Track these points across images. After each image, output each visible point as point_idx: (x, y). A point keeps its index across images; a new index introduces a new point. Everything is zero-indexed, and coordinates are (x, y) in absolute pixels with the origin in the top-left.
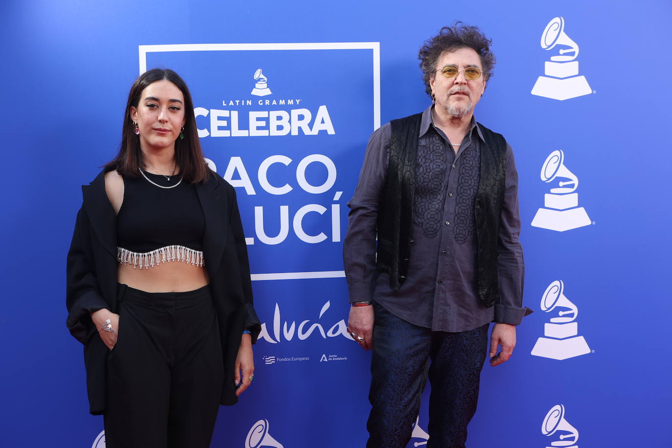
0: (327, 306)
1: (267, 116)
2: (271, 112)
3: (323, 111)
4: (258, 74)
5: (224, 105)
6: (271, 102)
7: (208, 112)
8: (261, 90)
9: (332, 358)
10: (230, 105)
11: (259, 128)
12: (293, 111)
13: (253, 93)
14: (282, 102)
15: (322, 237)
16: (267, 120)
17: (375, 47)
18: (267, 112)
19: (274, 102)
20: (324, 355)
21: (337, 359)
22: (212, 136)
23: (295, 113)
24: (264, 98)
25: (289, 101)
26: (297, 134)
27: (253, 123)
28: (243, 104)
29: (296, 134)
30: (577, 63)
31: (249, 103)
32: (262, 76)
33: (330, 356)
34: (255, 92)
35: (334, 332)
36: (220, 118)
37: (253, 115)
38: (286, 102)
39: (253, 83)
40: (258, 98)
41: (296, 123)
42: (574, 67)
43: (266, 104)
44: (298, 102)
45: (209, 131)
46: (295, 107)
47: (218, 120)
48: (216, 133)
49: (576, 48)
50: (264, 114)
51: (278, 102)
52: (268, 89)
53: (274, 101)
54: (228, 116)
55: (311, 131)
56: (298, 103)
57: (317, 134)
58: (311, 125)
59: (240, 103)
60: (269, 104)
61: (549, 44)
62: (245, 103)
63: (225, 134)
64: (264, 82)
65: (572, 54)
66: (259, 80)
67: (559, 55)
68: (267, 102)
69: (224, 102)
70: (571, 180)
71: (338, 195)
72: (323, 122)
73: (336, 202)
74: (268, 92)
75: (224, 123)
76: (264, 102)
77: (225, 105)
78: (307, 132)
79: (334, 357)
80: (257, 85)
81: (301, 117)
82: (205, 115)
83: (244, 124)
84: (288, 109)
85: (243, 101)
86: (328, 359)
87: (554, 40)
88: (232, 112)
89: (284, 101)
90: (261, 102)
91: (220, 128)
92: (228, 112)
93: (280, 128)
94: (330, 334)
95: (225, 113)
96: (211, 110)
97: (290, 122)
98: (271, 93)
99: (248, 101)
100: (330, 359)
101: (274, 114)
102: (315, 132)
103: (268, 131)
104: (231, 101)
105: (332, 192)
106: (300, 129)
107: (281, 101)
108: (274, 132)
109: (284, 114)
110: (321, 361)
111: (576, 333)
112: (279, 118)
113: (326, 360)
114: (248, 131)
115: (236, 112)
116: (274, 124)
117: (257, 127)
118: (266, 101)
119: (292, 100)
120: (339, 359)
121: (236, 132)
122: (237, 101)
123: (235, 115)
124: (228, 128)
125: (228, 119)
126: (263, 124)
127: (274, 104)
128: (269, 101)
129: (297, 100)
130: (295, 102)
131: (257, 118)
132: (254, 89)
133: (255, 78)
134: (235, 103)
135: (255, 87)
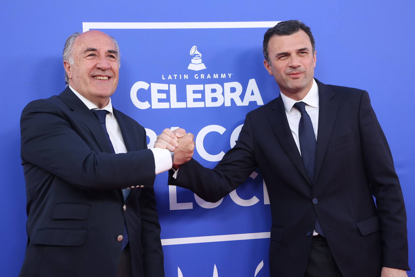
0: (261, 265)
1: (202, 89)
2: (206, 85)
4: (193, 50)
5: (163, 79)
6: (206, 76)
7: (149, 85)
8: (197, 65)
10: (169, 79)
11: (195, 100)
12: (225, 84)
13: (189, 68)
14: (216, 76)
15: (255, 200)
16: (203, 92)
18: (202, 85)
19: (209, 76)
22: (153, 108)
23: (228, 86)
24: (200, 72)
25: (222, 75)
26: (230, 106)
27: (190, 96)
28: (181, 78)
31: (186, 77)
32: (197, 52)
34: (191, 67)
36: (160, 91)
37: (190, 88)
38: (220, 76)
39: (189, 59)
40: (194, 72)
41: (229, 95)
43: (202, 78)
44: (230, 75)
45: (150, 104)
46: (228, 80)
47: (158, 93)
48: (156, 105)
50: (200, 87)
51: (212, 76)
52: (203, 64)
53: (209, 75)
54: (168, 89)
55: (242, 102)
56: (230, 77)
57: (248, 105)
58: (242, 97)
59: (178, 77)
60: (204, 78)
62: (183, 77)
63: (165, 105)
64: (199, 58)
66: (195, 55)
68: (202, 76)
69: (163, 76)
72: (252, 94)
74: (203, 67)
75: (164, 96)
76: (199, 76)
77: (165, 79)
78: (239, 103)
80: (193, 61)
81: (233, 90)
82: (146, 89)
83: (182, 97)
84: (221, 82)
85: (180, 75)
88: (171, 85)
89: (217, 75)
90: (196, 77)
91: (160, 100)
92: (167, 85)
93: (214, 100)
95: (165, 87)
96: (151, 83)
97: (223, 94)
98: (205, 68)
99: (185, 76)
101: (209, 87)
102: (246, 103)
103: (204, 102)
104: (170, 76)
106: (232, 100)
107: (214, 75)
108: (209, 104)
109: (217, 86)
112: (214, 91)
114: (185, 103)
115: (175, 86)
116: (209, 96)
117: (193, 99)
118: (201, 75)
119: (225, 74)
121: (175, 104)
122: (175, 76)
123: (173, 88)
124: (168, 100)
125: (167, 92)
126: (199, 96)
127: (209, 78)
128: (204, 75)
129: (229, 74)
130: (227, 76)
131: (193, 91)
132: (190, 64)
133: (191, 54)
134: (173, 77)
135: (191, 63)
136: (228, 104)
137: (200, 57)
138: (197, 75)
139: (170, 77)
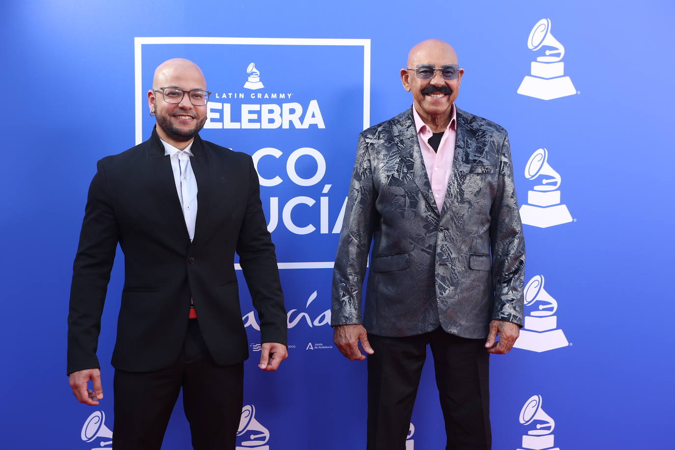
0: (314, 296)
1: (259, 109)
2: (262, 105)
3: (314, 106)
4: (251, 68)
5: (217, 97)
6: (263, 96)
8: (254, 83)
9: (318, 346)
11: (250, 121)
12: (284, 105)
13: (245, 86)
14: (274, 96)
15: (310, 229)
16: (259, 113)
17: (366, 43)
18: (259, 105)
19: (266, 96)
20: (310, 344)
21: (323, 347)
23: (287, 107)
24: (256, 92)
25: (281, 95)
27: (245, 116)
28: (236, 97)
29: (288, 127)
30: (562, 64)
31: (242, 96)
32: (255, 70)
33: (316, 345)
34: (247, 86)
35: (320, 321)
36: (214, 111)
37: (245, 108)
38: (278, 96)
39: (246, 77)
40: (250, 91)
41: (287, 117)
42: (560, 68)
43: (258, 98)
44: (289, 96)
46: (287, 100)
47: (211, 112)
48: (208, 125)
49: (561, 50)
50: (256, 107)
51: (270, 96)
52: (261, 83)
53: (266, 94)
54: (221, 108)
55: (302, 124)
57: (307, 128)
58: (302, 119)
59: (233, 96)
60: (261, 98)
61: (535, 45)
62: (238, 96)
63: (218, 126)
65: (558, 55)
66: (252, 73)
67: (545, 55)
68: (259, 96)
69: (217, 94)
70: (555, 178)
71: (327, 188)
72: (313, 116)
73: (325, 195)
74: (260, 86)
75: (217, 115)
76: (256, 96)
78: (298, 125)
79: (320, 346)
80: (250, 79)
81: (292, 111)
83: (236, 116)
84: (280, 102)
85: (236, 94)
86: (313, 348)
87: (540, 41)
88: (225, 104)
89: (275, 95)
90: (253, 96)
91: (214, 120)
92: (221, 104)
93: (271, 121)
94: (316, 323)
95: (218, 106)
97: (281, 115)
98: (263, 87)
99: (240, 94)
100: (316, 348)
101: (266, 108)
102: (305, 126)
103: (260, 124)
104: (224, 94)
105: (321, 185)
106: (291, 122)
107: (273, 94)
108: (266, 125)
109: (275, 107)
110: (307, 349)
111: (555, 327)
112: (271, 111)
113: (312, 349)
114: (240, 123)
115: (229, 105)
116: (265, 116)
117: (249, 119)
118: (258, 94)
119: (284, 95)
120: (325, 348)
121: (228, 124)
122: (230, 94)
123: (227, 107)
124: (221, 120)
125: (221, 112)
126: (255, 116)
127: (266, 98)
128: (261, 95)
129: (288, 94)
130: (286, 96)
131: (249, 111)
132: (247, 83)
133: (248, 72)
134: (228, 96)
135: (247, 81)
136: (286, 126)
137: (258, 75)
138: (254, 94)
139: (224, 96)
